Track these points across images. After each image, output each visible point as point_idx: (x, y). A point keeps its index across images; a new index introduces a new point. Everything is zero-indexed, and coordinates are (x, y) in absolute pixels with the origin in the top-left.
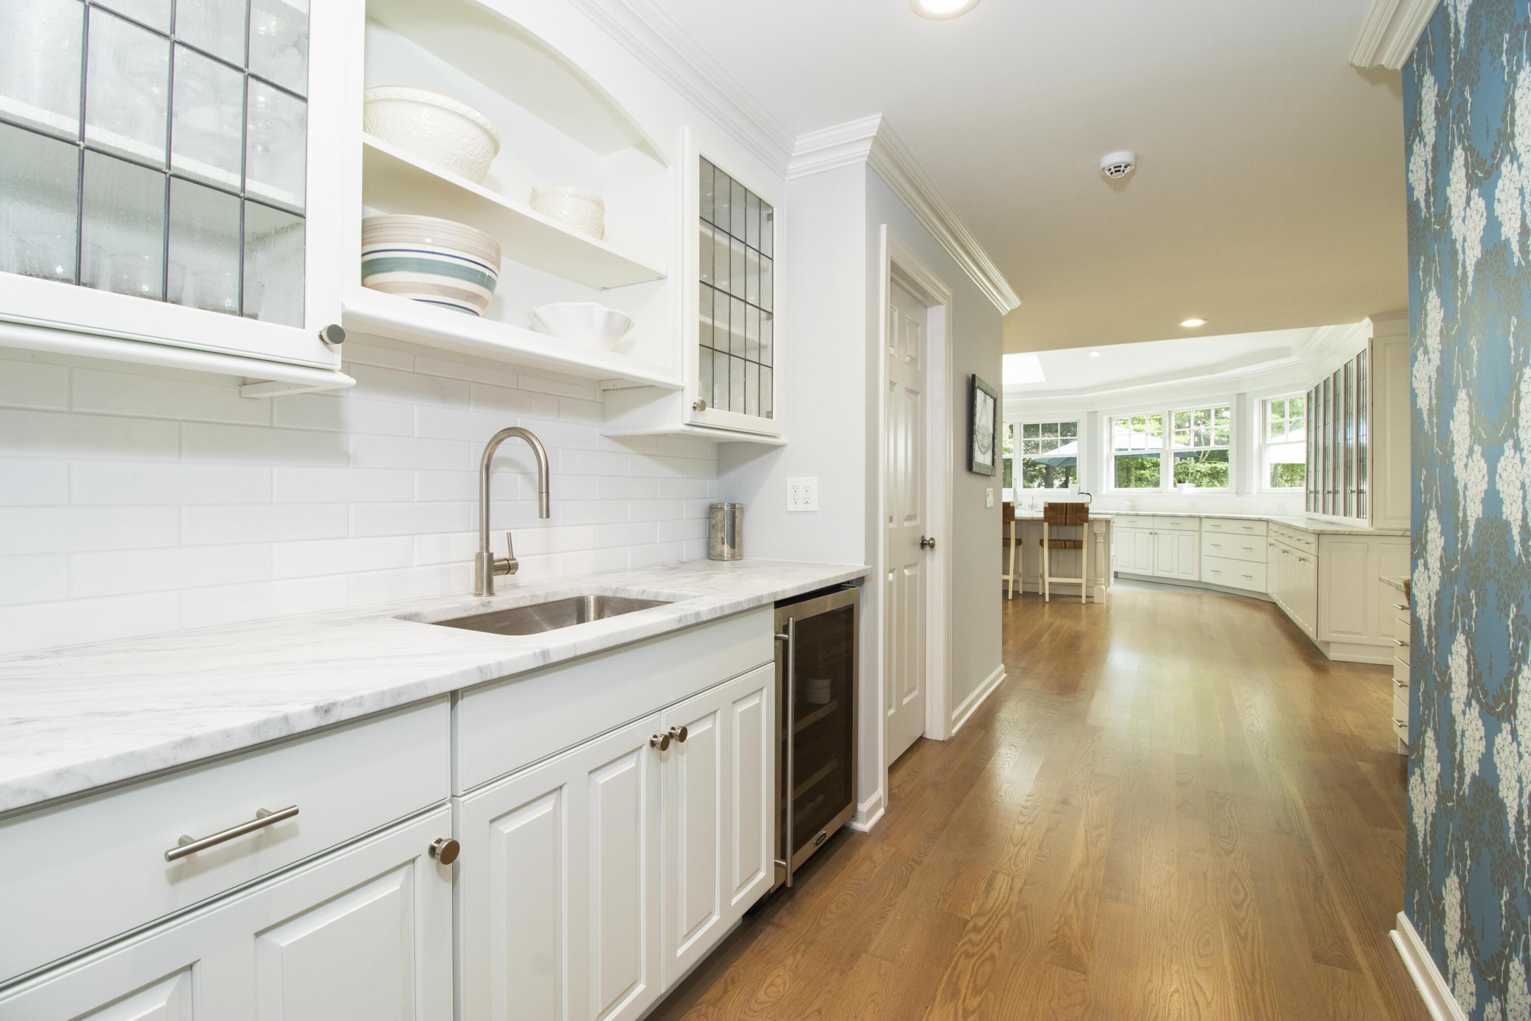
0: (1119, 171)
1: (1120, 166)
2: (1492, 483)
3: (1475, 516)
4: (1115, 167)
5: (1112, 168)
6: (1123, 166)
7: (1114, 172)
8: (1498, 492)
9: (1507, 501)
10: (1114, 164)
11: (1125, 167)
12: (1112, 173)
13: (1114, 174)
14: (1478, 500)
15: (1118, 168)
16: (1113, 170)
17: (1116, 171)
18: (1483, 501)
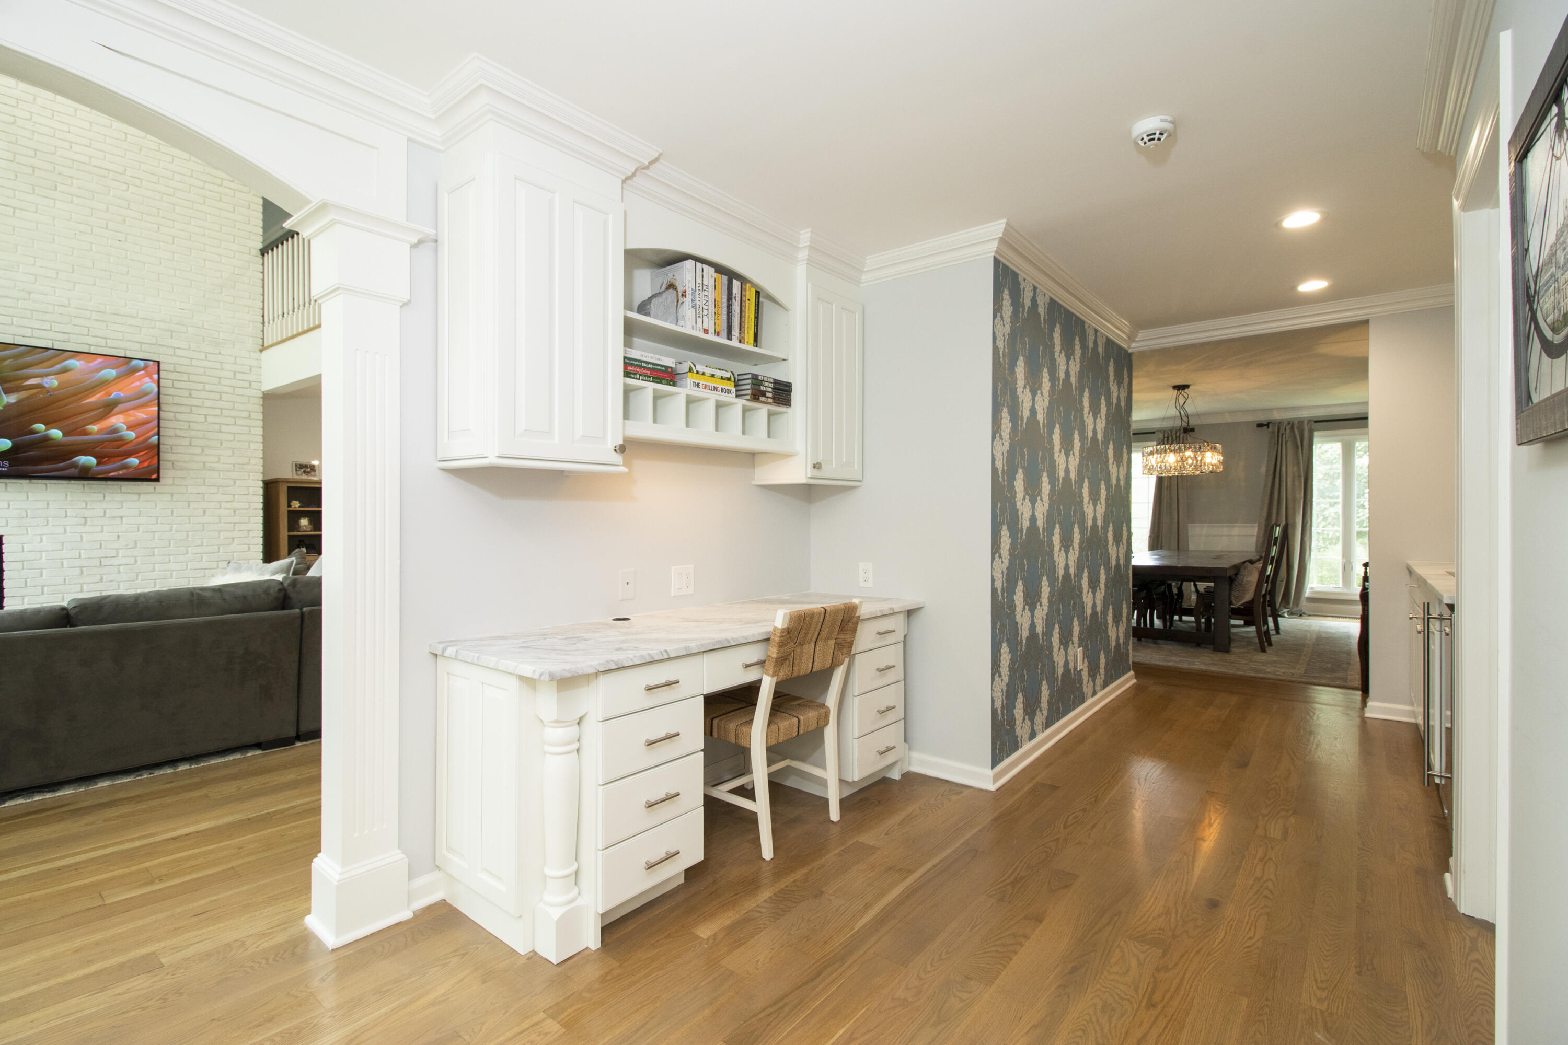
0: (1154, 139)
1: (1155, 134)
2: (1033, 512)
3: (1026, 526)
4: (1148, 136)
5: (1145, 136)
6: (1158, 133)
7: (1147, 141)
8: (1035, 516)
9: (1038, 519)
10: (1147, 131)
11: (1161, 134)
12: (1145, 143)
13: (1148, 143)
14: (1028, 519)
15: (1151, 137)
16: (1146, 139)
17: (1150, 140)
18: (1030, 520)
